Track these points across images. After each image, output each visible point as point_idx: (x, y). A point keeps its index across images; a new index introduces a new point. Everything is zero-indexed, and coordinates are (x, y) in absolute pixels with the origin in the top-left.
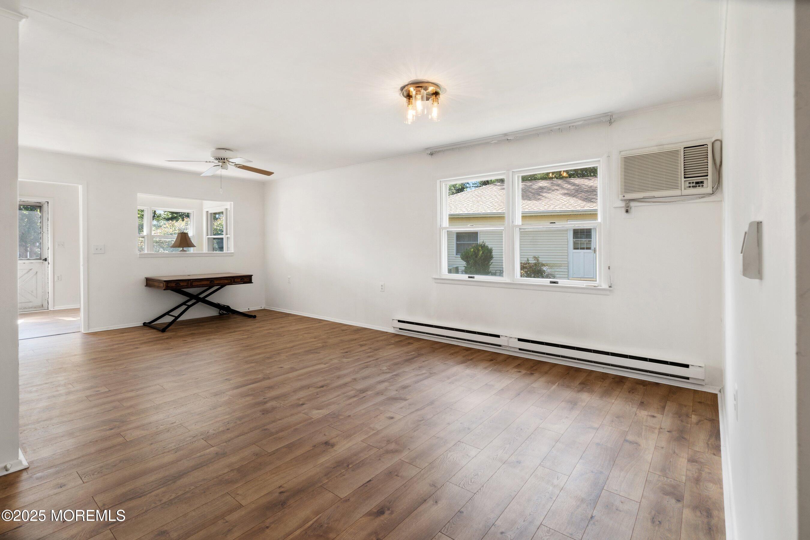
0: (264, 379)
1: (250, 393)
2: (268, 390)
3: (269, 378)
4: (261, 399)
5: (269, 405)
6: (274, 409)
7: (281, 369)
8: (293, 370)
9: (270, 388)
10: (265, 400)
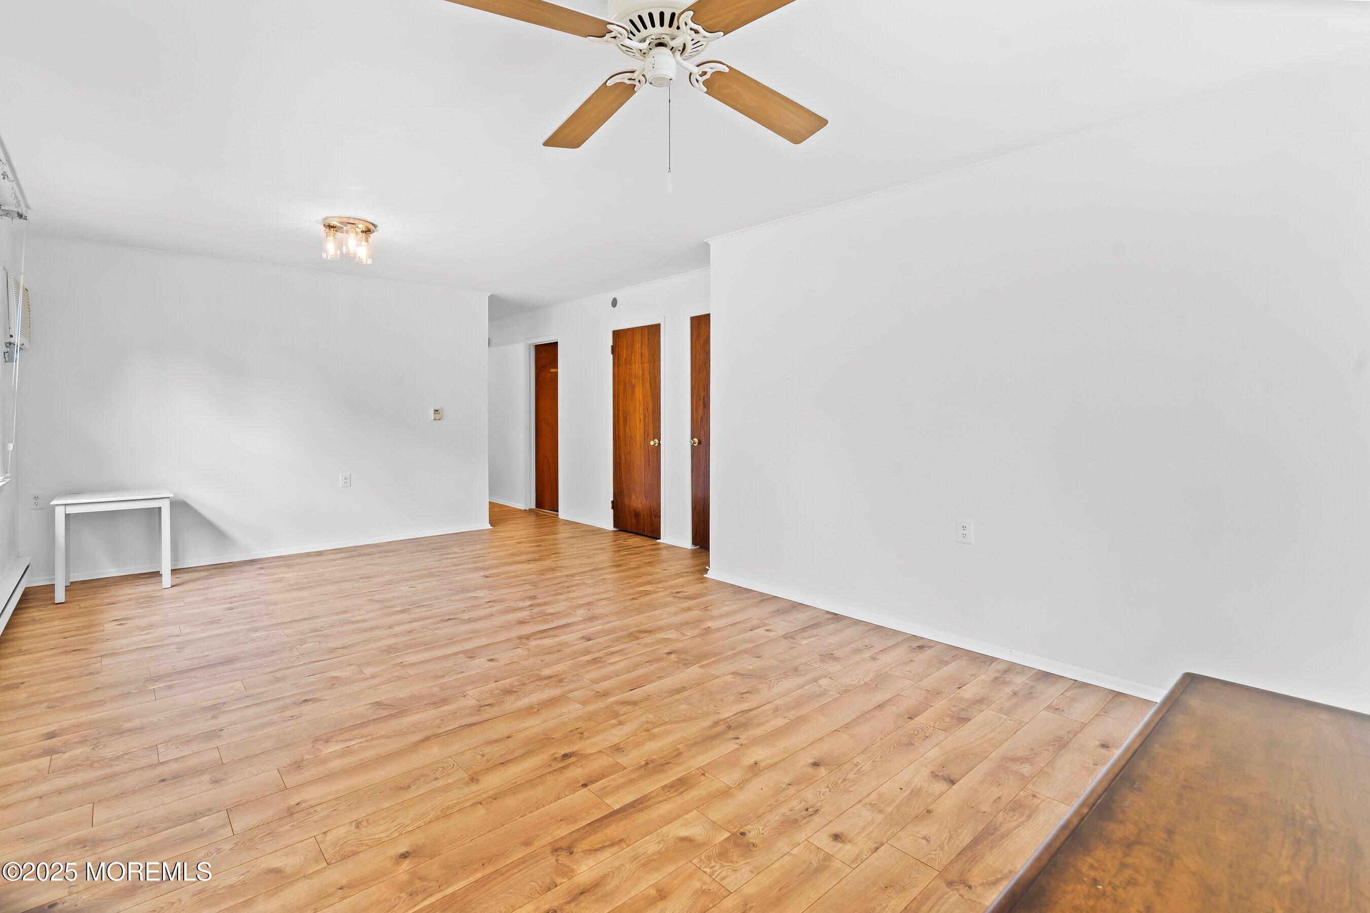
0: (528, 637)
1: (549, 617)
2: (527, 620)
3: (520, 638)
4: (536, 610)
5: (528, 603)
6: (523, 600)
7: (493, 657)
8: (471, 654)
9: (522, 622)
10: (531, 608)
